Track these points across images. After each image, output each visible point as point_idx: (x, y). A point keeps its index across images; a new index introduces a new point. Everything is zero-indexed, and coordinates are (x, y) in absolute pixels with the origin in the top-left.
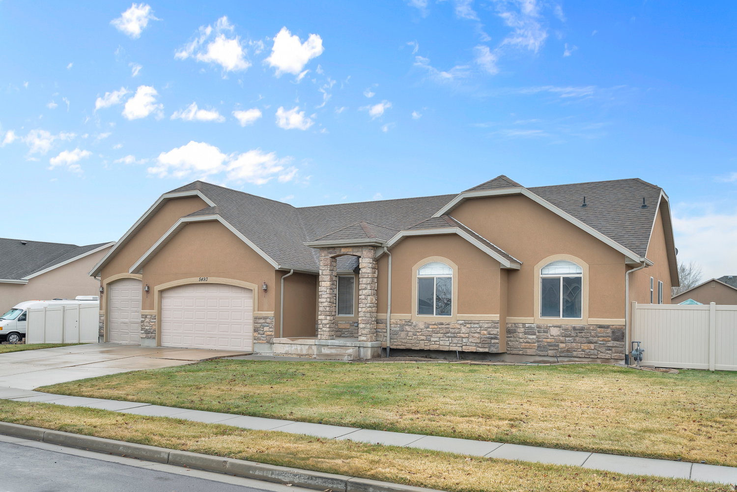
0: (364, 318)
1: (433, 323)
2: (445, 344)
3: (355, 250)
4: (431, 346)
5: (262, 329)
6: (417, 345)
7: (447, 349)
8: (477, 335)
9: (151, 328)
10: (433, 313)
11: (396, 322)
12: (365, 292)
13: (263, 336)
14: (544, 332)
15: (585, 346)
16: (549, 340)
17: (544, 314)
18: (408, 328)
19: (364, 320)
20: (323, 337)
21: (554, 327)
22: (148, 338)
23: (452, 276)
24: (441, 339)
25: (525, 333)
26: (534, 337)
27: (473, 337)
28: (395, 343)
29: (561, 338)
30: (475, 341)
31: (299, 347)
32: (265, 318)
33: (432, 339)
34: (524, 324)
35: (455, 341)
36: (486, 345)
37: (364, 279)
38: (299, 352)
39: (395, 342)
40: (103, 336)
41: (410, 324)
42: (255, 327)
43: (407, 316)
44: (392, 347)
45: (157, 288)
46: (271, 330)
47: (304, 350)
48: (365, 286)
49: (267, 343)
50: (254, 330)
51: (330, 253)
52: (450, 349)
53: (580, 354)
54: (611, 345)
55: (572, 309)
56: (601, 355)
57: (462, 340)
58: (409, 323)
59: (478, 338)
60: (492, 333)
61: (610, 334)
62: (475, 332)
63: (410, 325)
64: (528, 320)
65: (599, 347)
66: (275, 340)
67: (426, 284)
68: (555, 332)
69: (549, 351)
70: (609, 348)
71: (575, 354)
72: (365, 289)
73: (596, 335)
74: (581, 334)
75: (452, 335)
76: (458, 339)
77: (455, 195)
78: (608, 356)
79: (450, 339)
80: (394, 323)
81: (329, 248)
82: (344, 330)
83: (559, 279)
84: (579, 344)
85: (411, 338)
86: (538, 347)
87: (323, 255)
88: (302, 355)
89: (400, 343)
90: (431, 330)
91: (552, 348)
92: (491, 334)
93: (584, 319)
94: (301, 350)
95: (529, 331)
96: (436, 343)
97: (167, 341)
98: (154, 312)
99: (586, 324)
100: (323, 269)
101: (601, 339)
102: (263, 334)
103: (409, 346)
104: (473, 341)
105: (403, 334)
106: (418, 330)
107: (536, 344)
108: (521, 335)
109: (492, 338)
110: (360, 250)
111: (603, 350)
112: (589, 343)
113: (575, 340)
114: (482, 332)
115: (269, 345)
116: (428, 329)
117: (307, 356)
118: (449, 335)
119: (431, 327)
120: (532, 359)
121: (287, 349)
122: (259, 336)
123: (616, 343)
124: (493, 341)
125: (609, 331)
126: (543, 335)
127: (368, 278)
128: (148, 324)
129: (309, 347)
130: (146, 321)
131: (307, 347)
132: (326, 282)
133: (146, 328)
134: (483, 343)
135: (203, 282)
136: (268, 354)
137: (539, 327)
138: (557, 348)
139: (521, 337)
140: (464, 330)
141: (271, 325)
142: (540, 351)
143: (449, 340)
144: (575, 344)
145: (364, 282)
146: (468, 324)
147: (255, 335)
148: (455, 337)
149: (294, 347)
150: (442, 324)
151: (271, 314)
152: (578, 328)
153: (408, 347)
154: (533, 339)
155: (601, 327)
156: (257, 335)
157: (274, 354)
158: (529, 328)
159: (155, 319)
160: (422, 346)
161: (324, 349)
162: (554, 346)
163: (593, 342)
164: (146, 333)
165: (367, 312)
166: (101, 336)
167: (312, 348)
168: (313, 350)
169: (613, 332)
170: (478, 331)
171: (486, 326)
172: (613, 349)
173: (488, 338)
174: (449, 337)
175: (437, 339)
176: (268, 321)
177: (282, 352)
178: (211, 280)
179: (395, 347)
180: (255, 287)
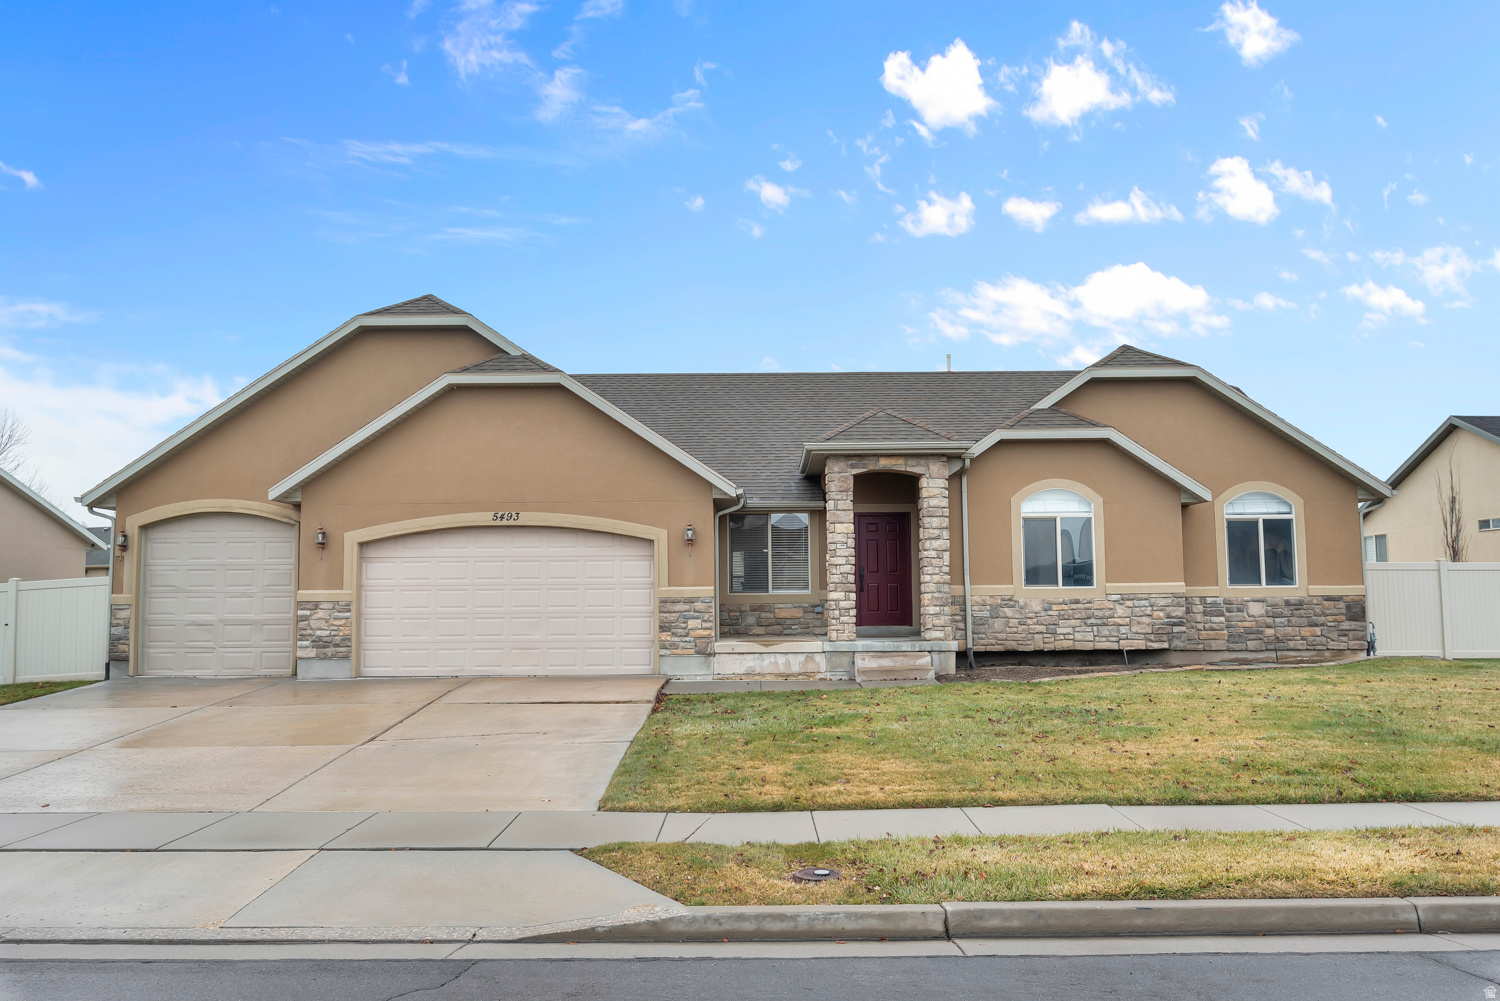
0: (936, 595)
1: (1061, 600)
2: (1086, 639)
3: (911, 462)
4: (1056, 643)
5: (683, 625)
6: (1029, 642)
7: (1089, 647)
8: (1145, 620)
9: (333, 633)
10: (1057, 583)
11: (984, 600)
12: (936, 544)
13: (687, 639)
14: (1239, 610)
15: (1306, 631)
16: (1247, 624)
17: (1233, 580)
18: (1008, 612)
19: (937, 598)
20: (844, 636)
21: (1254, 601)
22: (325, 658)
23: (1092, 515)
24: (1077, 629)
25: (1205, 614)
26: (1222, 619)
27: (1138, 623)
28: (983, 642)
29: (1269, 620)
30: (1144, 631)
31: (781, 660)
32: (690, 601)
33: (1059, 631)
34: (1203, 599)
35: (1105, 631)
36: (1165, 638)
37: (934, 519)
38: (782, 669)
39: (982, 639)
40: (126, 660)
41: (1012, 603)
42: (662, 622)
43: (1004, 589)
44: (976, 649)
45: (352, 538)
46: (708, 625)
47: (796, 665)
48: (937, 532)
49: (698, 653)
50: (661, 627)
51: (853, 466)
52: (1096, 648)
53: (1300, 644)
54: (1347, 628)
55: (1281, 571)
56: (1332, 645)
57: (1119, 630)
58: (1010, 602)
59: (1148, 625)
60: (1174, 614)
61: (1344, 611)
62: (1141, 614)
63: (1013, 606)
64: (1208, 591)
65: (1329, 632)
66: (721, 645)
67: (1040, 530)
68: (1256, 609)
69: (1249, 643)
70: (1344, 633)
71: (1291, 644)
72: (938, 538)
73: (1323, 613)
74: (1299, 612)
75: (1099, 622)
76: (1111, 628)
77: (1076, 373)
78: (1343, 646)
79: (1095, 628)
80: (978, 604)
81: (848, 457)
82: (789, 622)
83: (1256, 523)
84: (1297, 629)
85: (1015, 630)
86: (1230, 636)
87: (836, 469)
88: (788, 676)
89: (993, 641)
90: (1056, 613)
91: (1252, 636)
92: (1173, 617)
93: (1300, 587)
94: (788, 663)
95: (1212, 610)
96: (1067, 637)
97: (378, 663)
98: (345, 594)
99: (1306, 595)
100: (839, 497)
101: (1330, 618)
102: (687, 635)
103: (1012, 645)
104: (1139, 631)
105: (998, 624)
106: (1031, 615)
107: (1225, 632)
108: (1199, 617)
109: (1175, 624)
110: (923, 462)
111: (1334, 635)
112: (1312, 626)
113: (1289, 621)
114: (1156, 614)
115: (701, 659)
116: (1050, 613)
117: (800, 677)
118: (1093, 621)
119: (1054, 607)
120: (1217, 658)
121: (752, 664)
122: (676, 639)
123: (1353, 625)
124: (1176, 629)
125: (1342, 605)
126: (1237, 616)
127: (942, 516)
128: (323, 624)
129: (807, 657)
130: (317, 616)
131: (802, 658)
132: (846, 525)
133: (318, 633)
134: (1158, 634)
135: (505, 522)
136: (698, 679)
137: (1227, 602)
138: (1261, 637)
139: (1199, 620)
140: (1120, 611)
141: (707, 615)
142: (1233, 643)
143: (1093, 631)
144: (1290, 628)
145: (934, 525)
146: (1128, 600)
147: (663, 638)
148: (1104, 625)
149: (768, 660)
150: (1077, 602)
151: (708, 591)
152: (1294, 602)
153: (1010, 648)
154: (1221, 623)
155: (1329, 599)
156: (669, 638)
157: (716, 677)
158: (1214, 604)
159: (349, 611)
160: (1039, 643)
161: (863, 659)
162: (1256, 632)
163: (1319, 623)
164: (318, 647)
165: (944, 583)
166: (116, 658)
167: (813, 660)
168: (818, 664)
169: (1348, 607)
170: (1148, 612)
171: (1162, 603)
172: (1351, 634)
173: (1168, 624)
174: (1092, 625)
175: (1069, 630)
176: (699, 606)
177: (737, 672)
178: (526, 518)
179: (982, 649)
180: (660, 535)
